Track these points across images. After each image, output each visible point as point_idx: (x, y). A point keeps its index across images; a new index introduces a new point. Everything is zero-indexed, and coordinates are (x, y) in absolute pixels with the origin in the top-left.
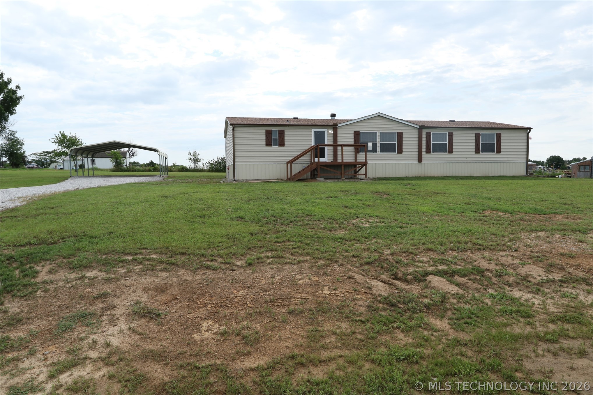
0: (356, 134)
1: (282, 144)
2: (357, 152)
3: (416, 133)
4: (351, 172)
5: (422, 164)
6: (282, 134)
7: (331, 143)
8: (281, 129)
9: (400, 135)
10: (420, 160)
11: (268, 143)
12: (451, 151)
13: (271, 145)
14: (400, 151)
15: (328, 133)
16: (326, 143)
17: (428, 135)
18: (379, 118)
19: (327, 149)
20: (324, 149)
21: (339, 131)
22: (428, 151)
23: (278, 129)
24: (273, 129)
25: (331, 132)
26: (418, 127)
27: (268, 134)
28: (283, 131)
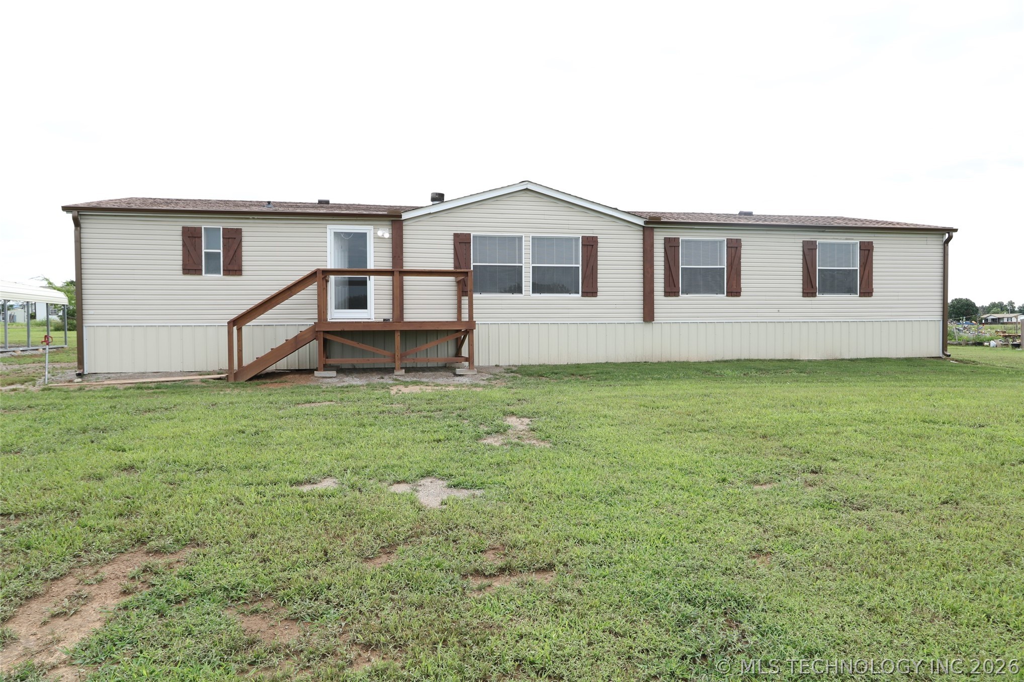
0: (462, 242)
1: (233, 267)
2: (463, 290)
3: (635, 239)
4: (445, 350)
5: (654, 327)
6: (233, 240)
7: (387, 265)
8: (232, 224)
9: (590, 245)
10: (648, 315)
11: (191, 267)
12: (734, 291)
13: (198, 272)
14: (591, 291)
15: (377, 238)
16: (371, 266)
17: (671, 246)
18: (527, 197)
19: (372, 282)
20: (364, 283)
21: (409, 232)
22: (671, 291)
23: (220, 225)
24: (204, 224)
25: (385, 233)
26: (641, 222)
27: (191, 238)
28: (239, 232)
